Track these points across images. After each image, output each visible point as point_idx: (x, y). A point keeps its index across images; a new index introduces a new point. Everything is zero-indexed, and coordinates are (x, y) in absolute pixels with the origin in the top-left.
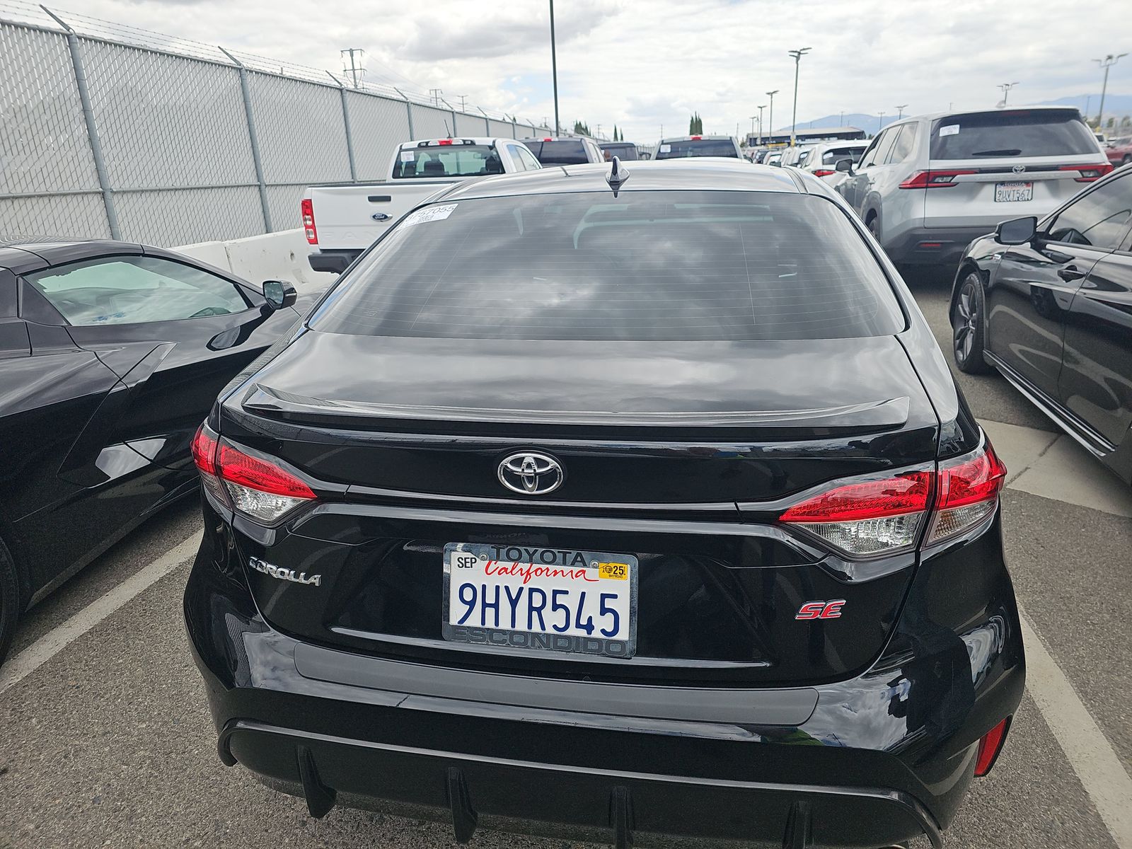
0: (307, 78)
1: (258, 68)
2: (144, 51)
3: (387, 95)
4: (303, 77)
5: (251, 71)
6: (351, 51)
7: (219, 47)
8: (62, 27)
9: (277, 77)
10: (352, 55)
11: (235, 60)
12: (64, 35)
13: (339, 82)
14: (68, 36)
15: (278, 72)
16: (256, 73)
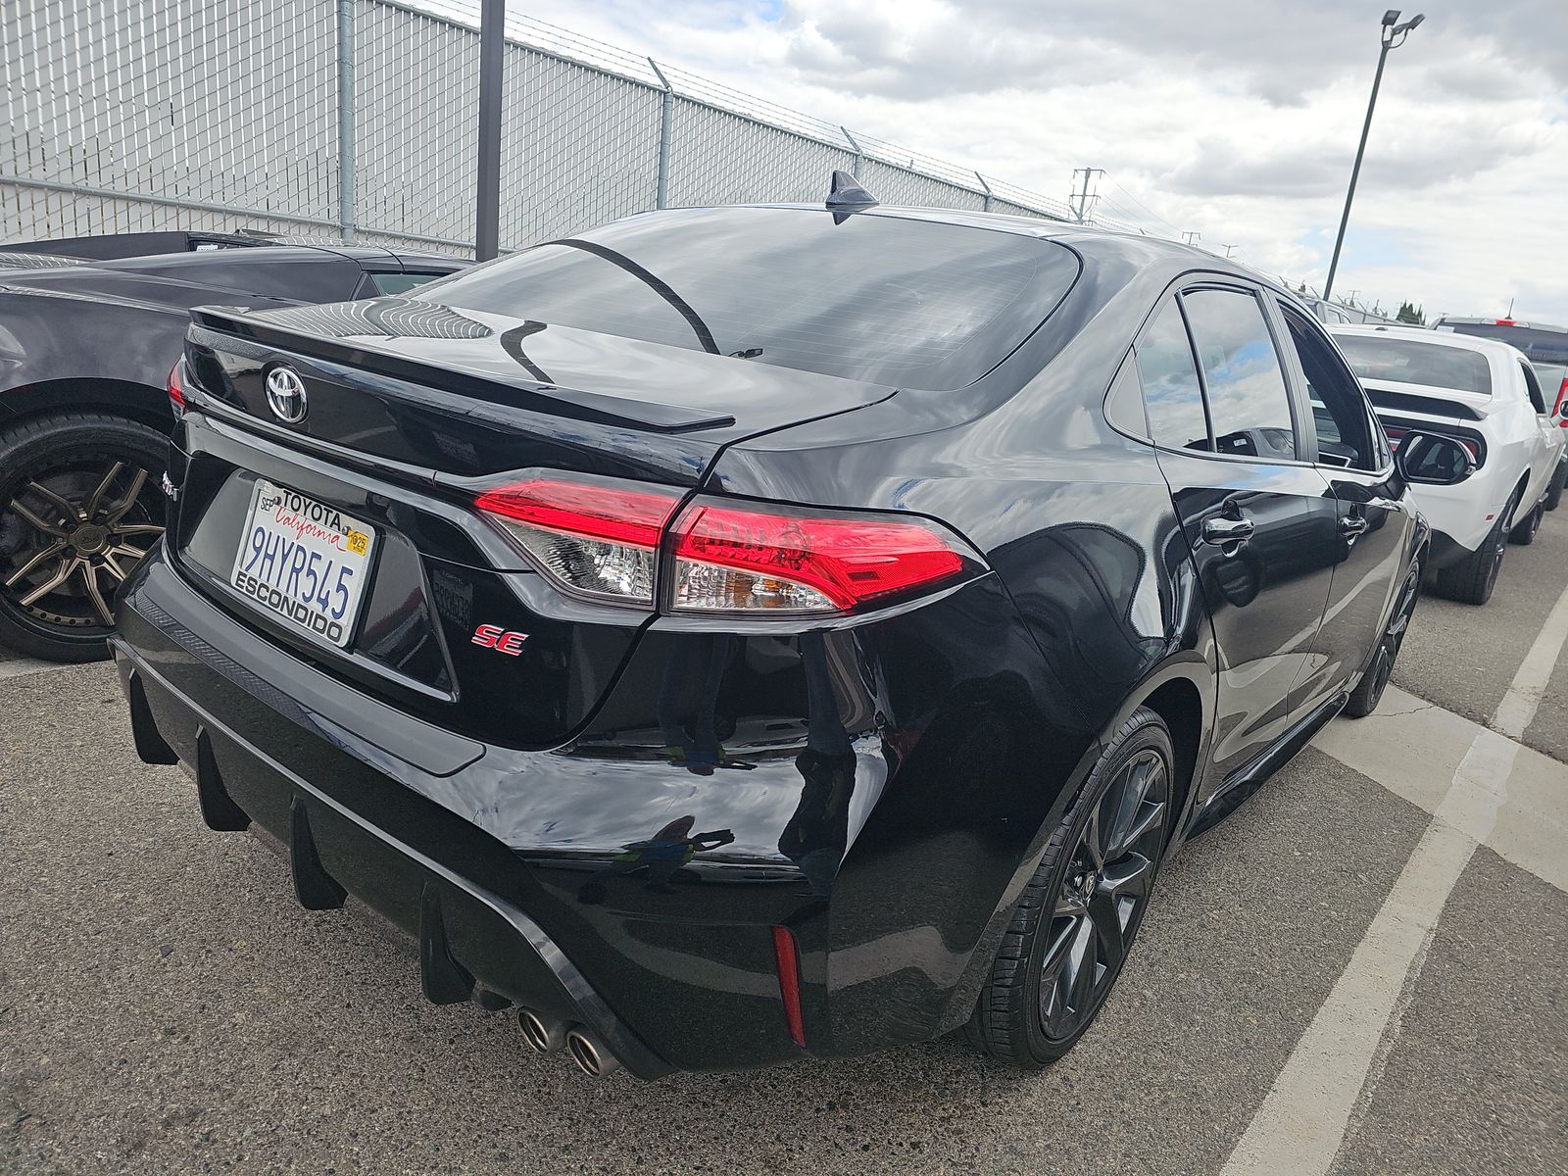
0: (943, 177)
1: (880, 156)
2: (746, 120)
3: (1052, 212)
4: (938, 175)
5: (870, 160)
6: (1088, 171)
7: (842, 128)
8: (662, 84)
9: (903, 170)
10: (1087, 177)
11: (854, 144)
12: (661, 92)
13: (986, 188)
14: (665, 93)
15: (906, 165)
16: (876, 162)
